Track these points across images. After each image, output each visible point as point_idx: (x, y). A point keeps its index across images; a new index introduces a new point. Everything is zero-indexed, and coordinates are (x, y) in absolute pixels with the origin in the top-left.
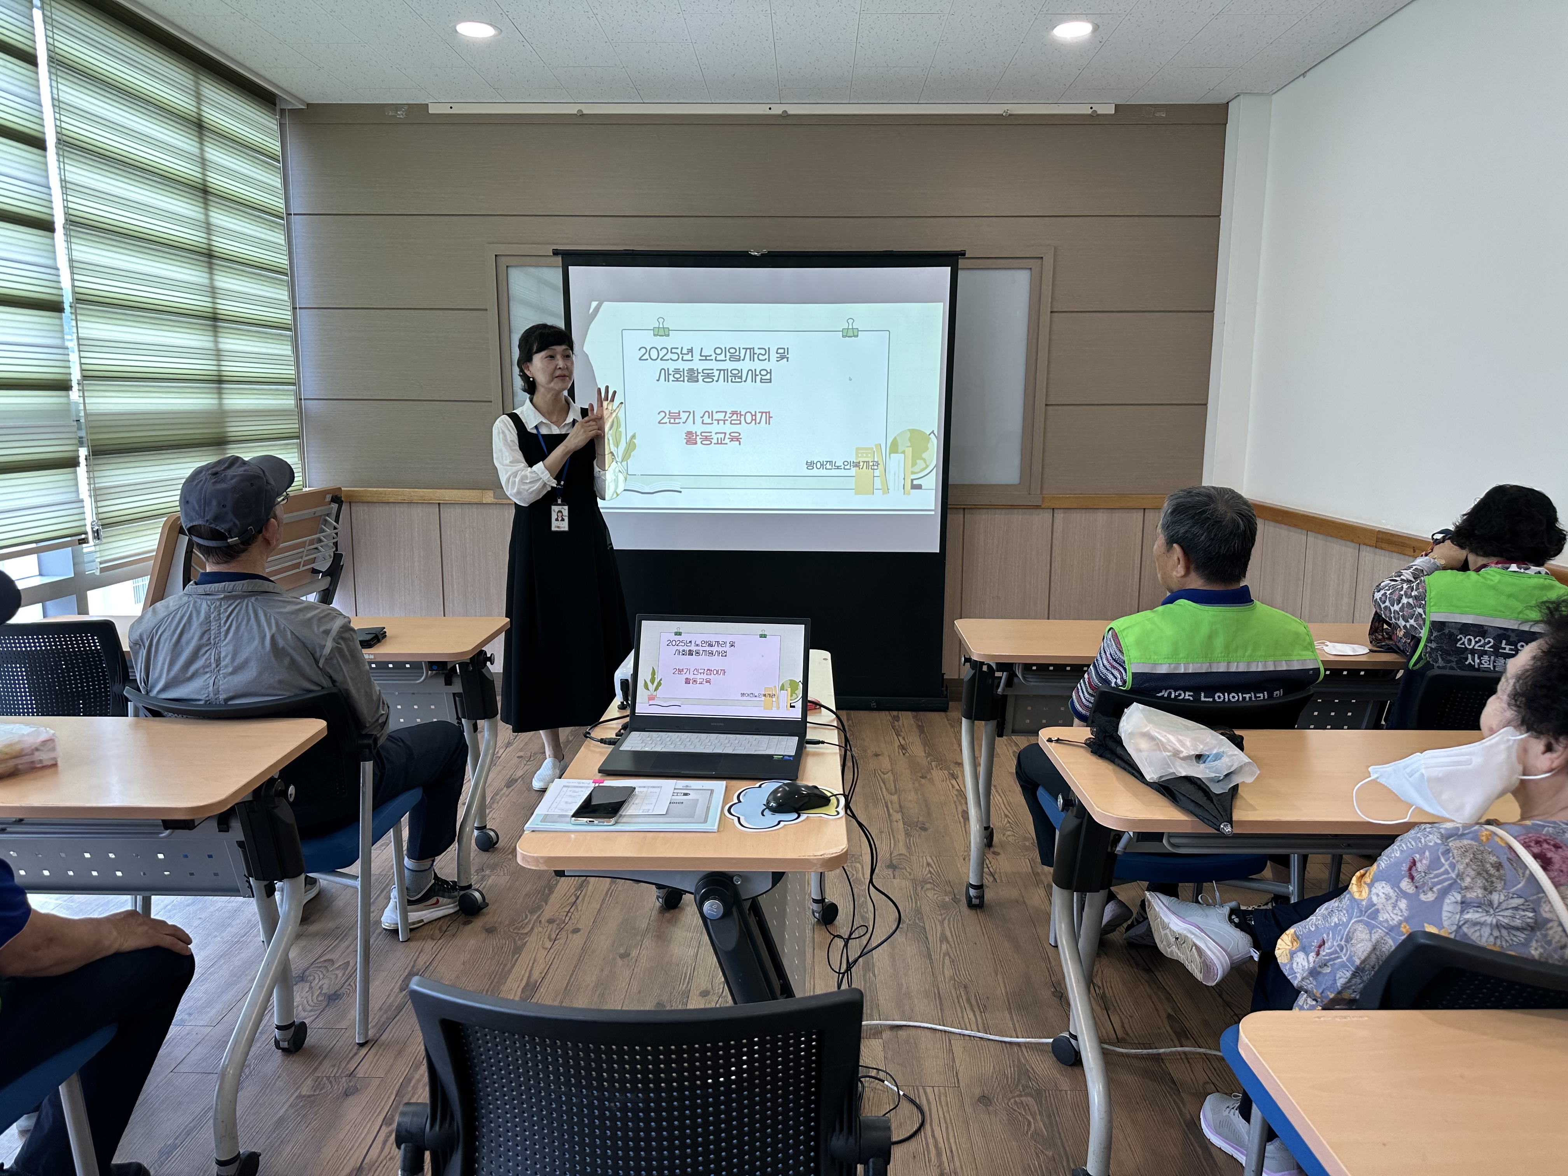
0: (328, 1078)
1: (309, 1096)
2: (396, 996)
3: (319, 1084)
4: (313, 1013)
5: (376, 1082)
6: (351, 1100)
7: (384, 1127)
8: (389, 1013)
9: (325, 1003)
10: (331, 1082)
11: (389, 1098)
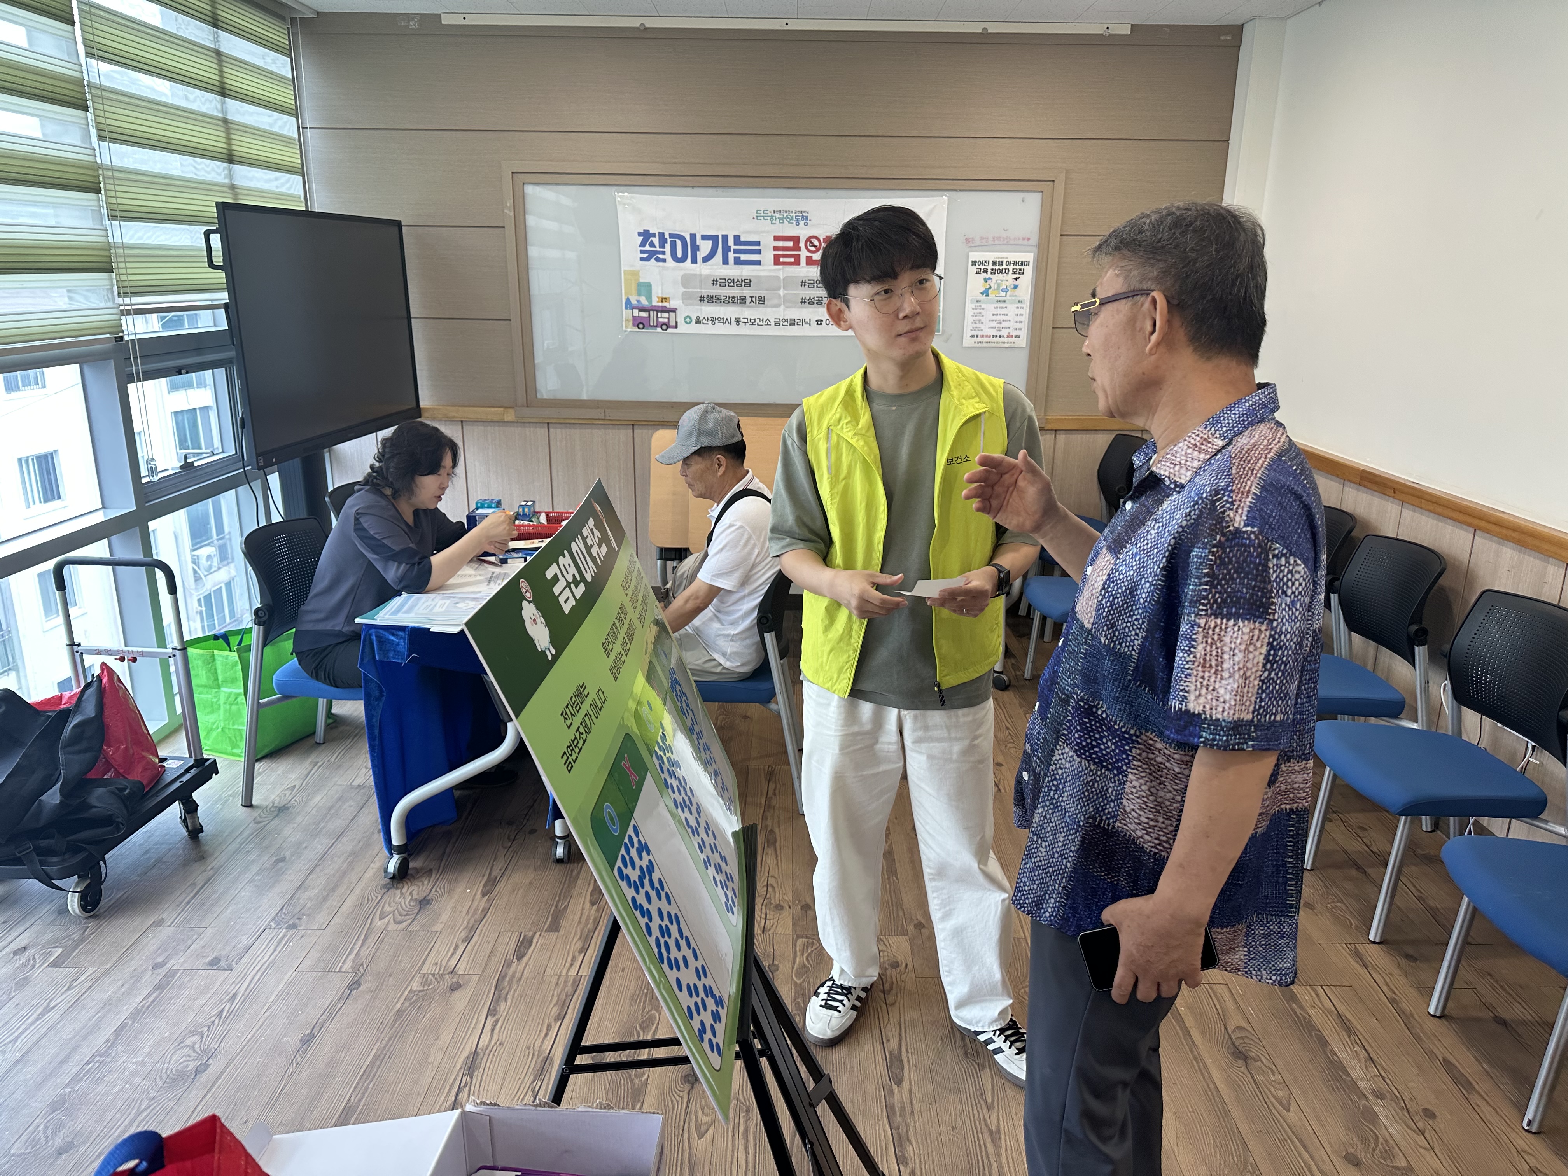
0: (433, 975)
1: (420, 991)
2: (480, 901)
3: (427, 980)
4: (408, 917)
5: (476, 978)
6: (457, 994)
7: (489, 1018)
8: (476, 916)
9: (417, 909)
10: (436, 979)
11: (489, 992)
